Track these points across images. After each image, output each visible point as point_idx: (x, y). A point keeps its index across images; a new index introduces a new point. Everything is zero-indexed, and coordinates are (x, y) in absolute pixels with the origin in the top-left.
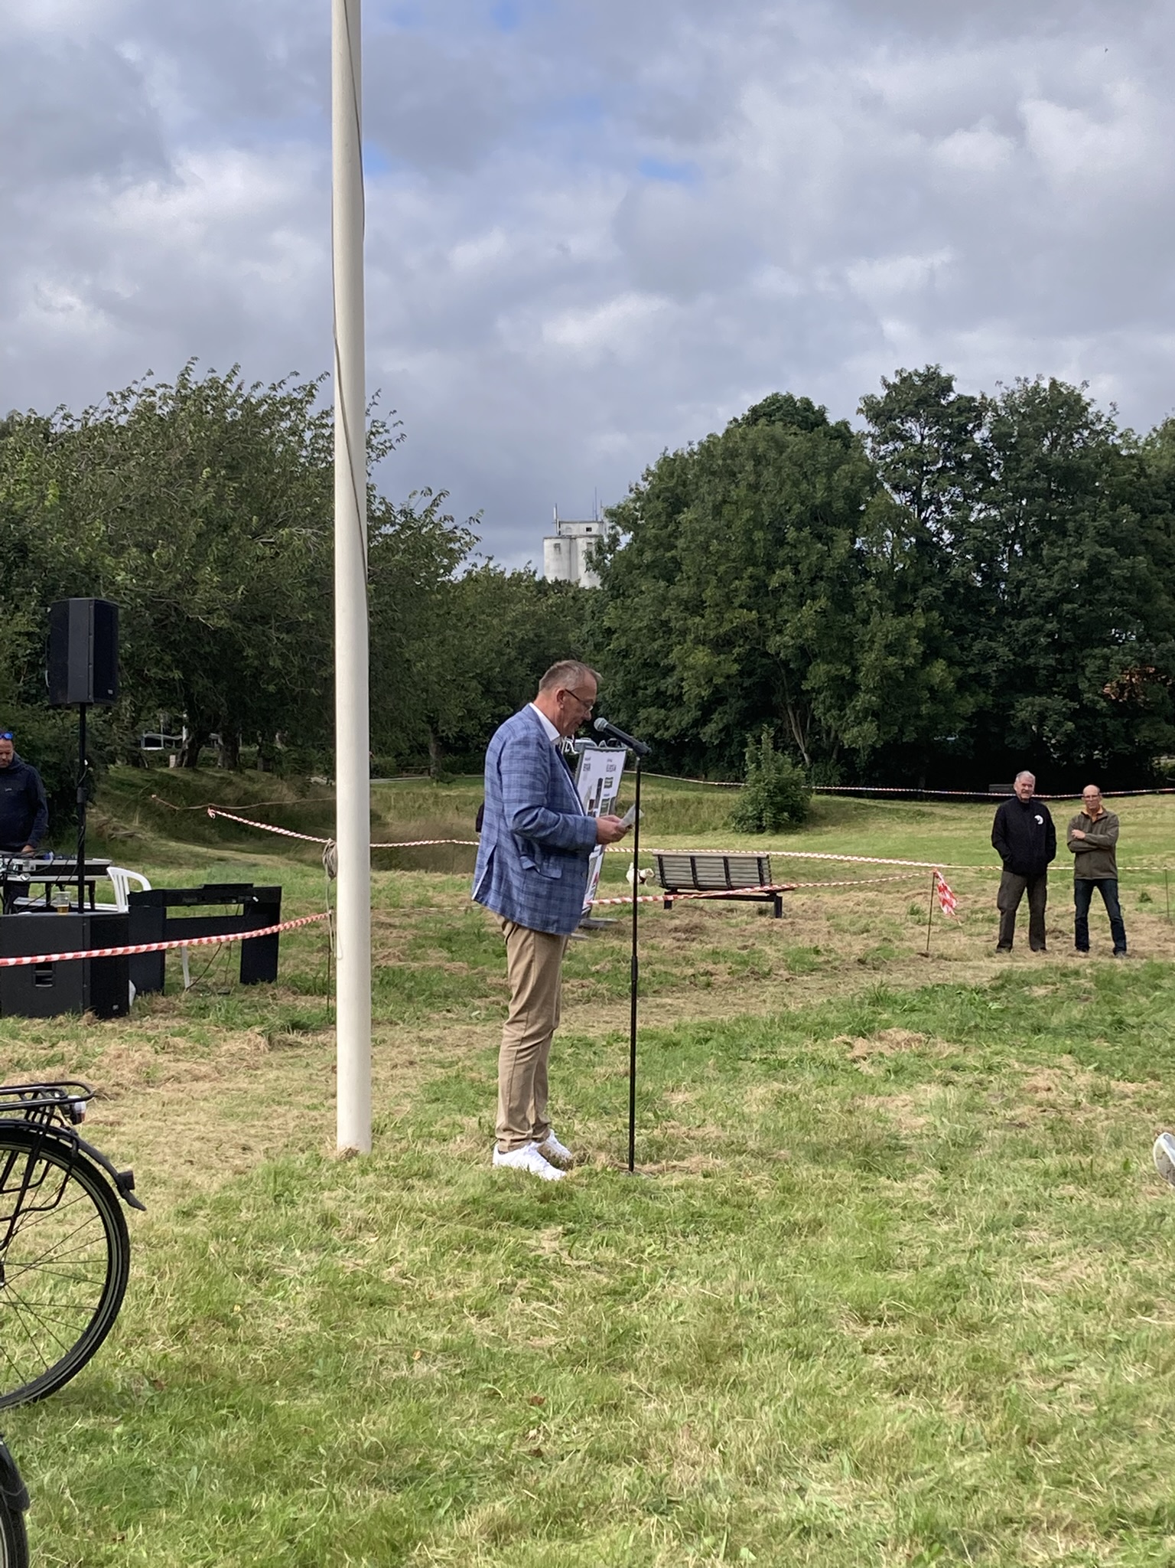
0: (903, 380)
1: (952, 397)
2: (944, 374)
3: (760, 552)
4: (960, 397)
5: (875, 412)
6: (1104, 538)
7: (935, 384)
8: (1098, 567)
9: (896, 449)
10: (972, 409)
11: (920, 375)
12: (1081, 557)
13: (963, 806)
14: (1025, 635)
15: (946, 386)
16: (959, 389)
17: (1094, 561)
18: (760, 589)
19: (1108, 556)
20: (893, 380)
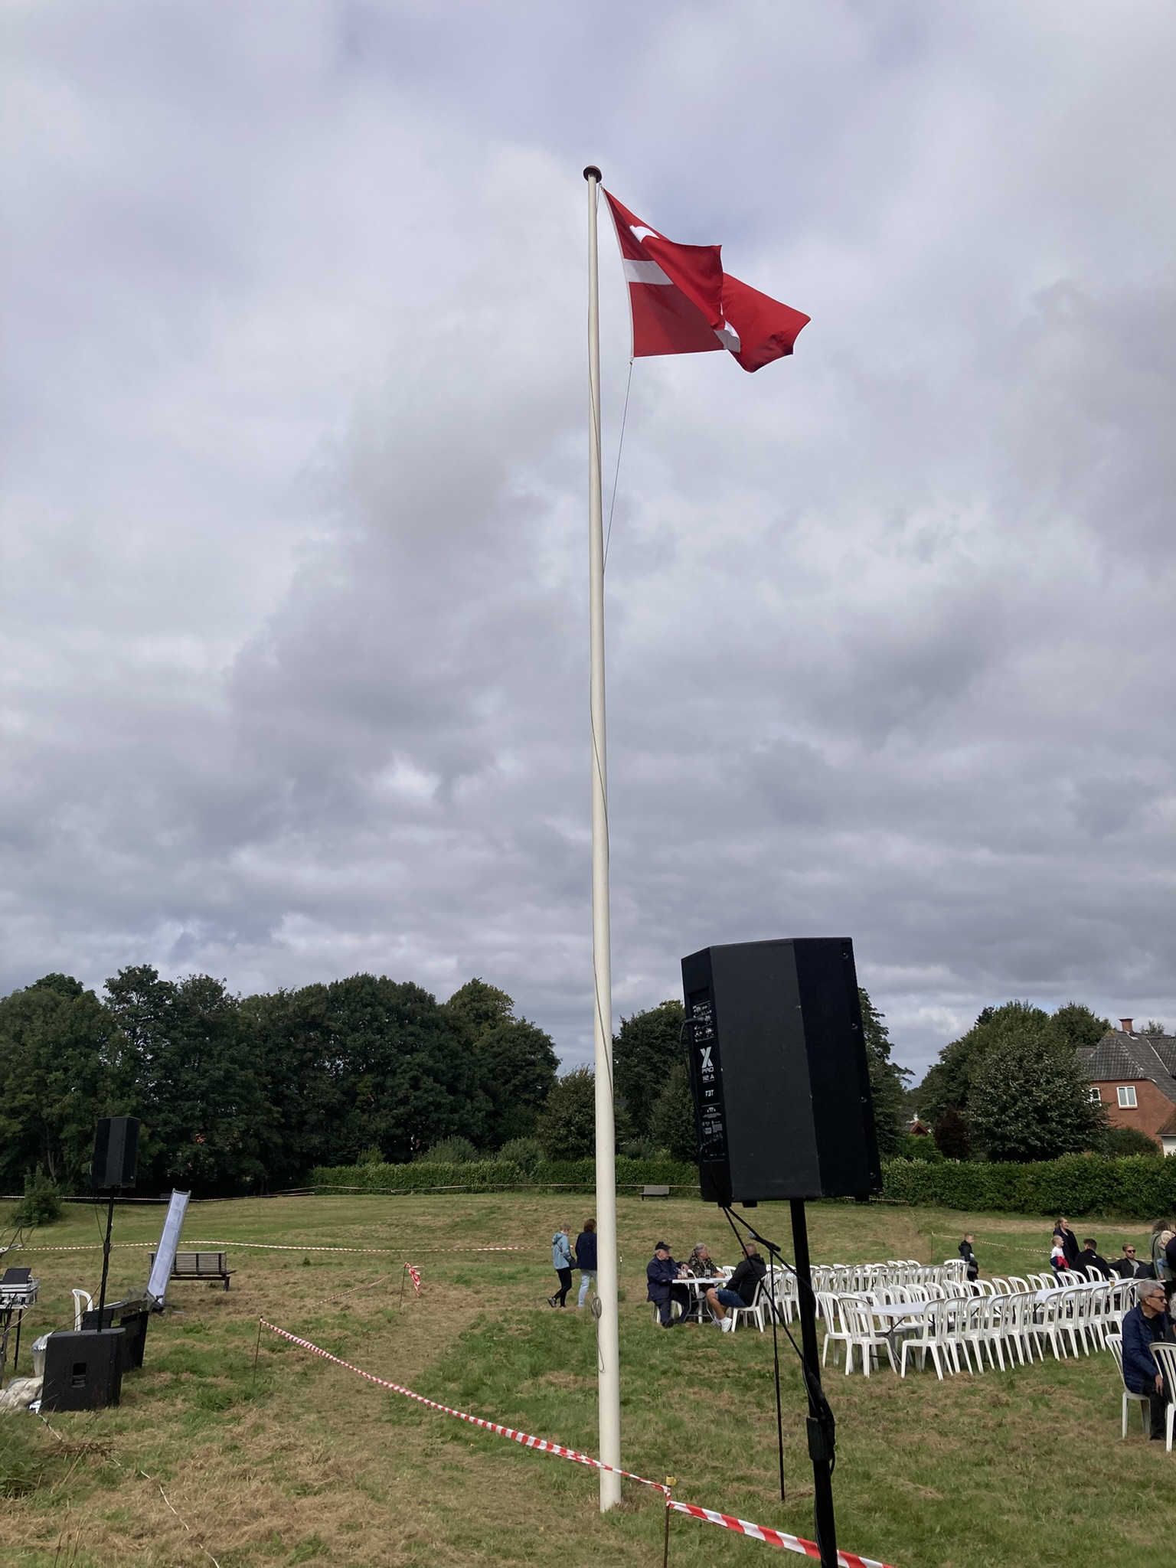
0: (129, 972)
1: (156, 981)
2: (153, 970)
3: (43, 1061)
4: (160, 982)
5: (112, 986)
6: (233, 1060)
7: (148, 974)
8: (229, 1076)
9: (124, 1007)
10: (167, 988)
11: (139, 969)
12: (220, 1069)
13: (148, 1207)
14: (189, 1110)
15: (154, 975)
16: (162, 977)
17: (227, 1071)
18: (41, 1083)
19: (234, 1069)
20: (125, 971)
